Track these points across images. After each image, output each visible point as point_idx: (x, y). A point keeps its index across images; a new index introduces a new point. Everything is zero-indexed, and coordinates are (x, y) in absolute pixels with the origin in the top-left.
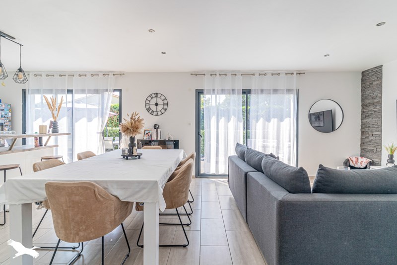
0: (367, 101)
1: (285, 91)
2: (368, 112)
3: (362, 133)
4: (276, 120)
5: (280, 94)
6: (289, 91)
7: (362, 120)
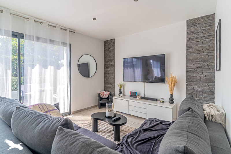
0: (108, 59)
1: (61, 43)
2: (108, 65)
3: (105, 77)
4: (52, 67)
5: (57, 45)
6: (64, 44)
7: (105, 69)
